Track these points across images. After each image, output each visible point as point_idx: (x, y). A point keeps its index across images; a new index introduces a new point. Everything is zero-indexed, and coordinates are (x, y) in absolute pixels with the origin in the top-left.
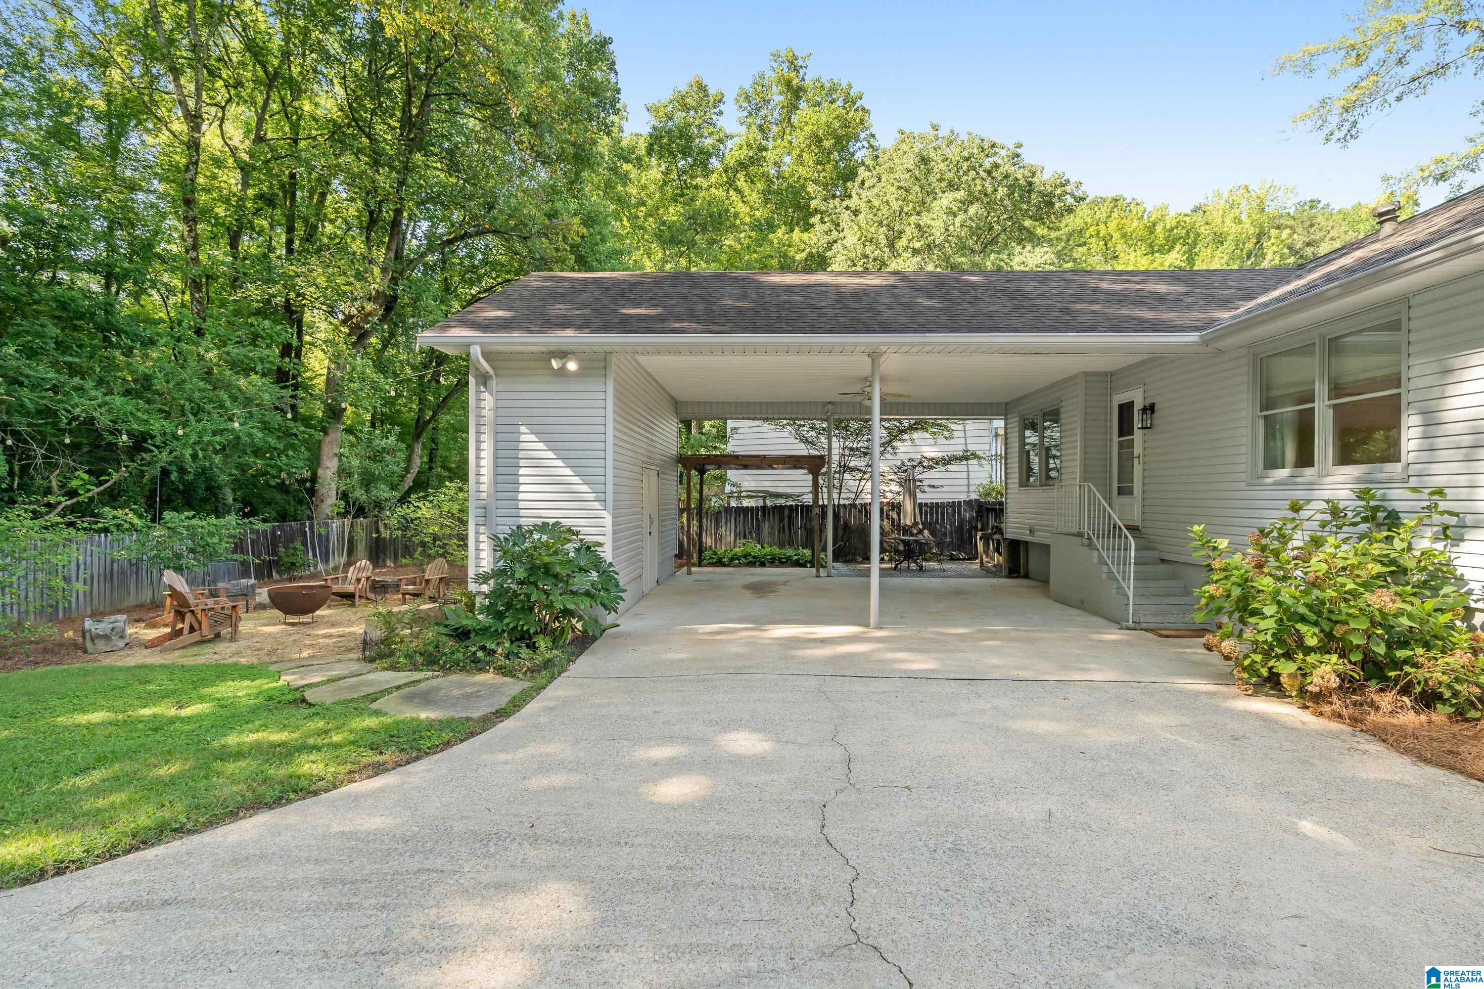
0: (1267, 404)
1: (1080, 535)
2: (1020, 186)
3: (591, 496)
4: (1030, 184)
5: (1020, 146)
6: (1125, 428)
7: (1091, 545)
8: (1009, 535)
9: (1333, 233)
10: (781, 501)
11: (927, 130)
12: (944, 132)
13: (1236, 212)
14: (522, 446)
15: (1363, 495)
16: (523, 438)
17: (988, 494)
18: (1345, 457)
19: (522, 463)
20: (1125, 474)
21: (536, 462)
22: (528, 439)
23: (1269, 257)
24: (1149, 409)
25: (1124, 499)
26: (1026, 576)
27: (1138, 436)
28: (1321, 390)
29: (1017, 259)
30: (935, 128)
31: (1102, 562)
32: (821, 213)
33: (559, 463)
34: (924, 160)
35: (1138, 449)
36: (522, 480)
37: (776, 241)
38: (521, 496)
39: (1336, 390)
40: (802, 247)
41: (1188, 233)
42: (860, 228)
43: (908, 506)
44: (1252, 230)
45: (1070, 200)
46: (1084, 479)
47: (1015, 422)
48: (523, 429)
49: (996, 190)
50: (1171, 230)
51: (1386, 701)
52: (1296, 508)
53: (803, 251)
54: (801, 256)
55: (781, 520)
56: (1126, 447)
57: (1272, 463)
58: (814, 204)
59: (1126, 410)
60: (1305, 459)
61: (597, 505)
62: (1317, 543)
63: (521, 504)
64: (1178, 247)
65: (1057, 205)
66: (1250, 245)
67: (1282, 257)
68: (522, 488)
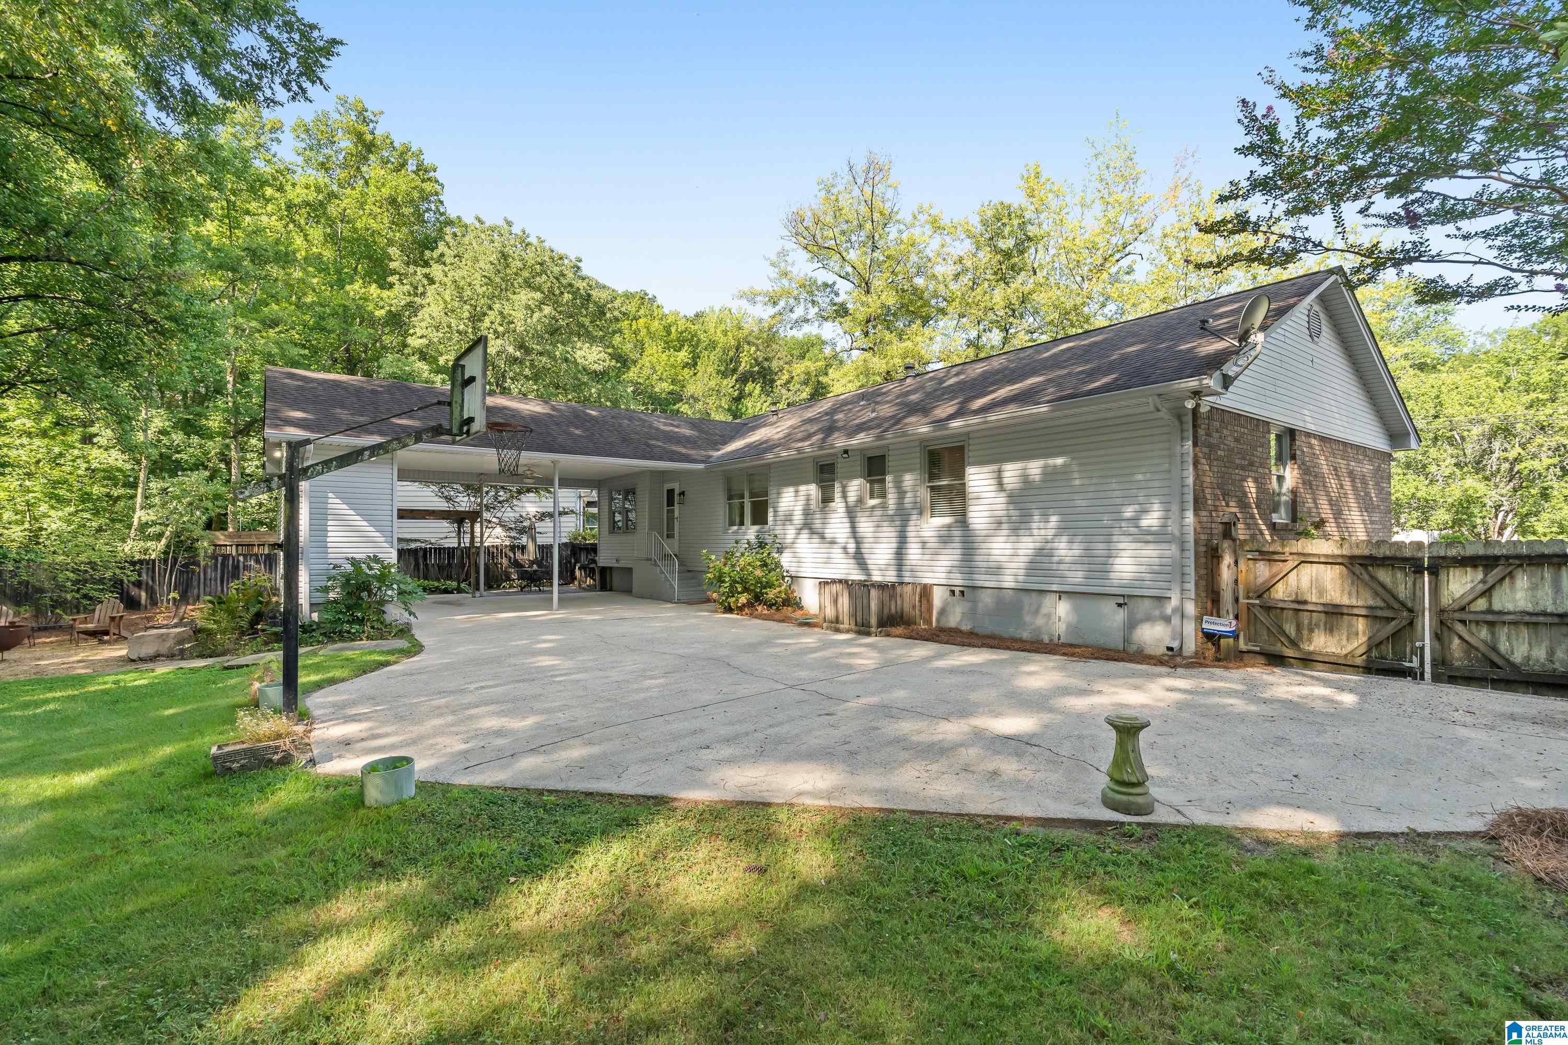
0: (730, 498)
1: (648, 559)
2: (581, 296)
3: (382, 539)
4: (589, 296)
5: (580, 261)
6: (670, 503)
7: (656, 565)
8: (600, 565)
9: (779, 355)
10: (413, 546)
11: (501, 223)
12: (516, 230)
13: (723, 327)
14: (330, 506)
15: (757, 537)
16: (330, 501)
17: (576, 539)
18: (754, 523)
19: (330, 517)
20: (670, 527)
21: (339, 517)
22: (335, 503)
23: (743, 364)
24: (682, 494)
25: (670, 540)
26: (611, 590)
27: (676, 507)
28: (747, 494)
29: (579, 354)
30: (509, 224)
31: (662, 572)
32: (400, 275)
33: (358, 518)
34: (504, 256)
35: (676, 514)
36: (329, 528)
37: (352, 293)
38: (329, 540)
39: (752, 495)
40: (381, 303)
41: (693, 337)
42: (445, 302)
43: (531, 547)
44: (733, 342)
45: (616, 313)
46: (651, 529)
47: (605, 492)
48: (330, 495)
49: (562, 293)
50: (681, 333)
51: (760, 608)
52: (737, 542)
53: (382, 308)
54: (380, 313)
55: (416, 560)
56: (671, 512)
57: (732, 524)
58: (393, 265)
59: (671, 493)
60: (742, 523)
61: (386, 545)
62: (743, 555)
63: (329, 545)
64: (686, 347)
65: (608, 315)
66: (731, 354)
67: (751, 367)
68: (330, 534)
